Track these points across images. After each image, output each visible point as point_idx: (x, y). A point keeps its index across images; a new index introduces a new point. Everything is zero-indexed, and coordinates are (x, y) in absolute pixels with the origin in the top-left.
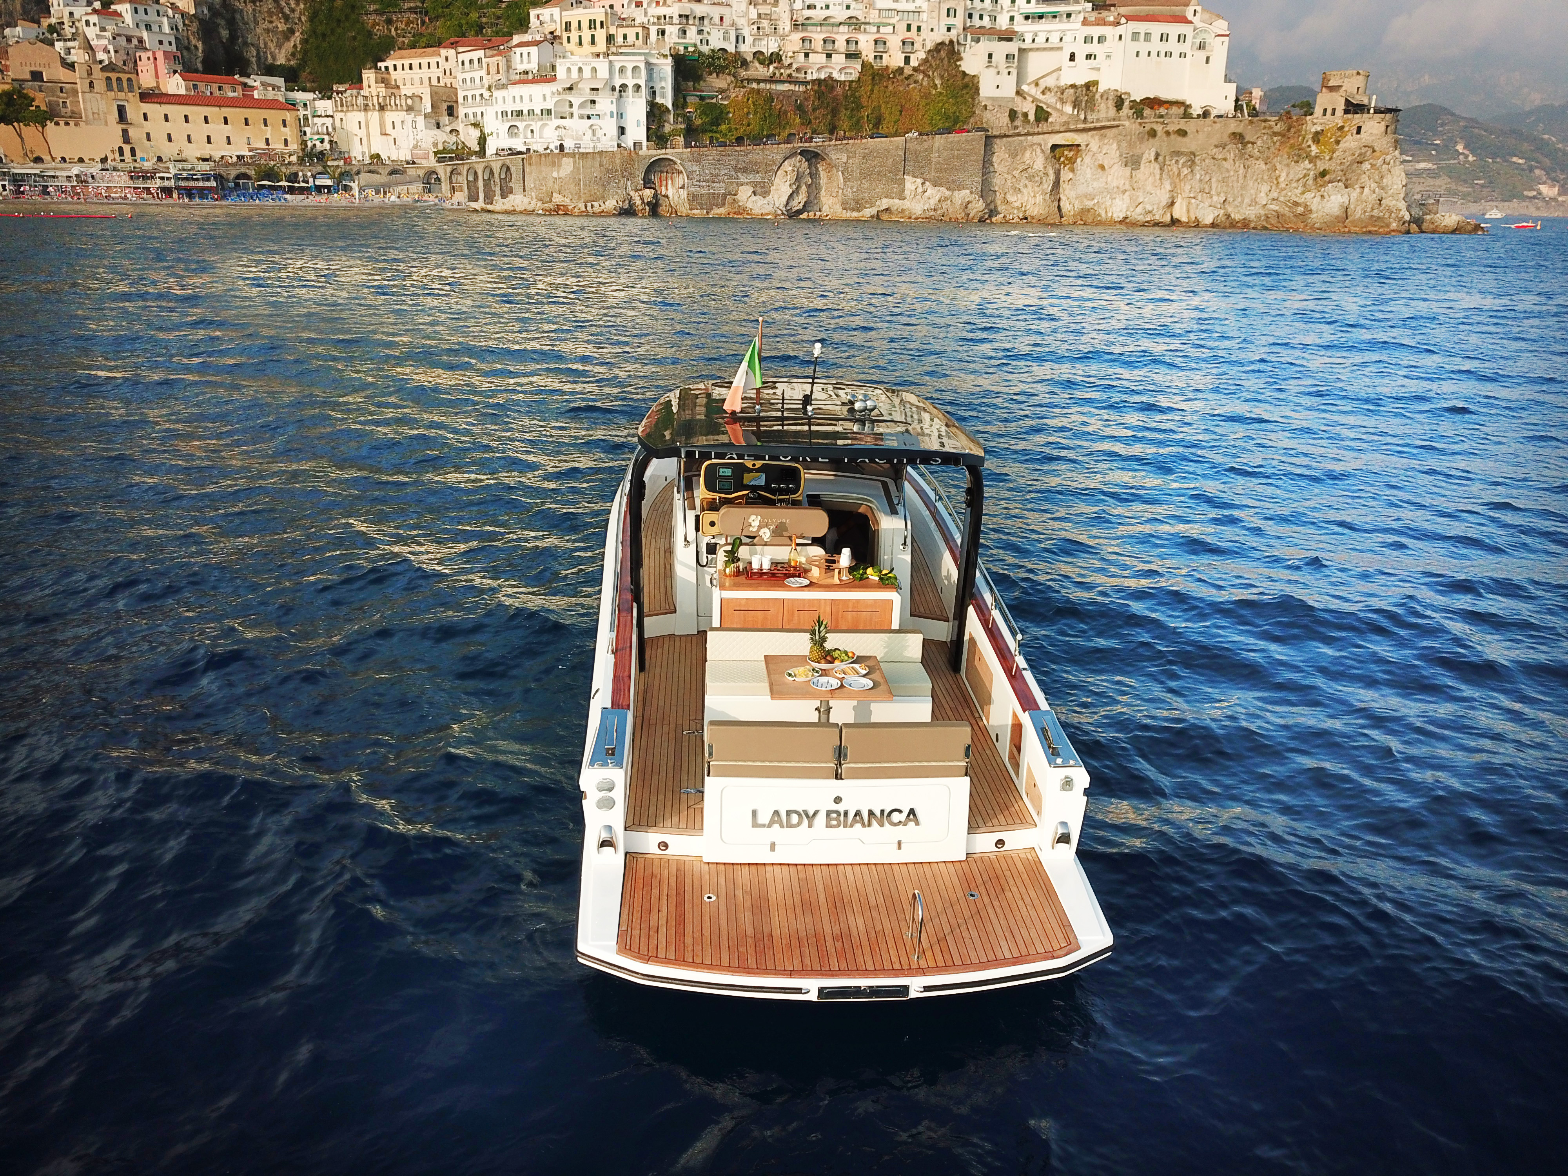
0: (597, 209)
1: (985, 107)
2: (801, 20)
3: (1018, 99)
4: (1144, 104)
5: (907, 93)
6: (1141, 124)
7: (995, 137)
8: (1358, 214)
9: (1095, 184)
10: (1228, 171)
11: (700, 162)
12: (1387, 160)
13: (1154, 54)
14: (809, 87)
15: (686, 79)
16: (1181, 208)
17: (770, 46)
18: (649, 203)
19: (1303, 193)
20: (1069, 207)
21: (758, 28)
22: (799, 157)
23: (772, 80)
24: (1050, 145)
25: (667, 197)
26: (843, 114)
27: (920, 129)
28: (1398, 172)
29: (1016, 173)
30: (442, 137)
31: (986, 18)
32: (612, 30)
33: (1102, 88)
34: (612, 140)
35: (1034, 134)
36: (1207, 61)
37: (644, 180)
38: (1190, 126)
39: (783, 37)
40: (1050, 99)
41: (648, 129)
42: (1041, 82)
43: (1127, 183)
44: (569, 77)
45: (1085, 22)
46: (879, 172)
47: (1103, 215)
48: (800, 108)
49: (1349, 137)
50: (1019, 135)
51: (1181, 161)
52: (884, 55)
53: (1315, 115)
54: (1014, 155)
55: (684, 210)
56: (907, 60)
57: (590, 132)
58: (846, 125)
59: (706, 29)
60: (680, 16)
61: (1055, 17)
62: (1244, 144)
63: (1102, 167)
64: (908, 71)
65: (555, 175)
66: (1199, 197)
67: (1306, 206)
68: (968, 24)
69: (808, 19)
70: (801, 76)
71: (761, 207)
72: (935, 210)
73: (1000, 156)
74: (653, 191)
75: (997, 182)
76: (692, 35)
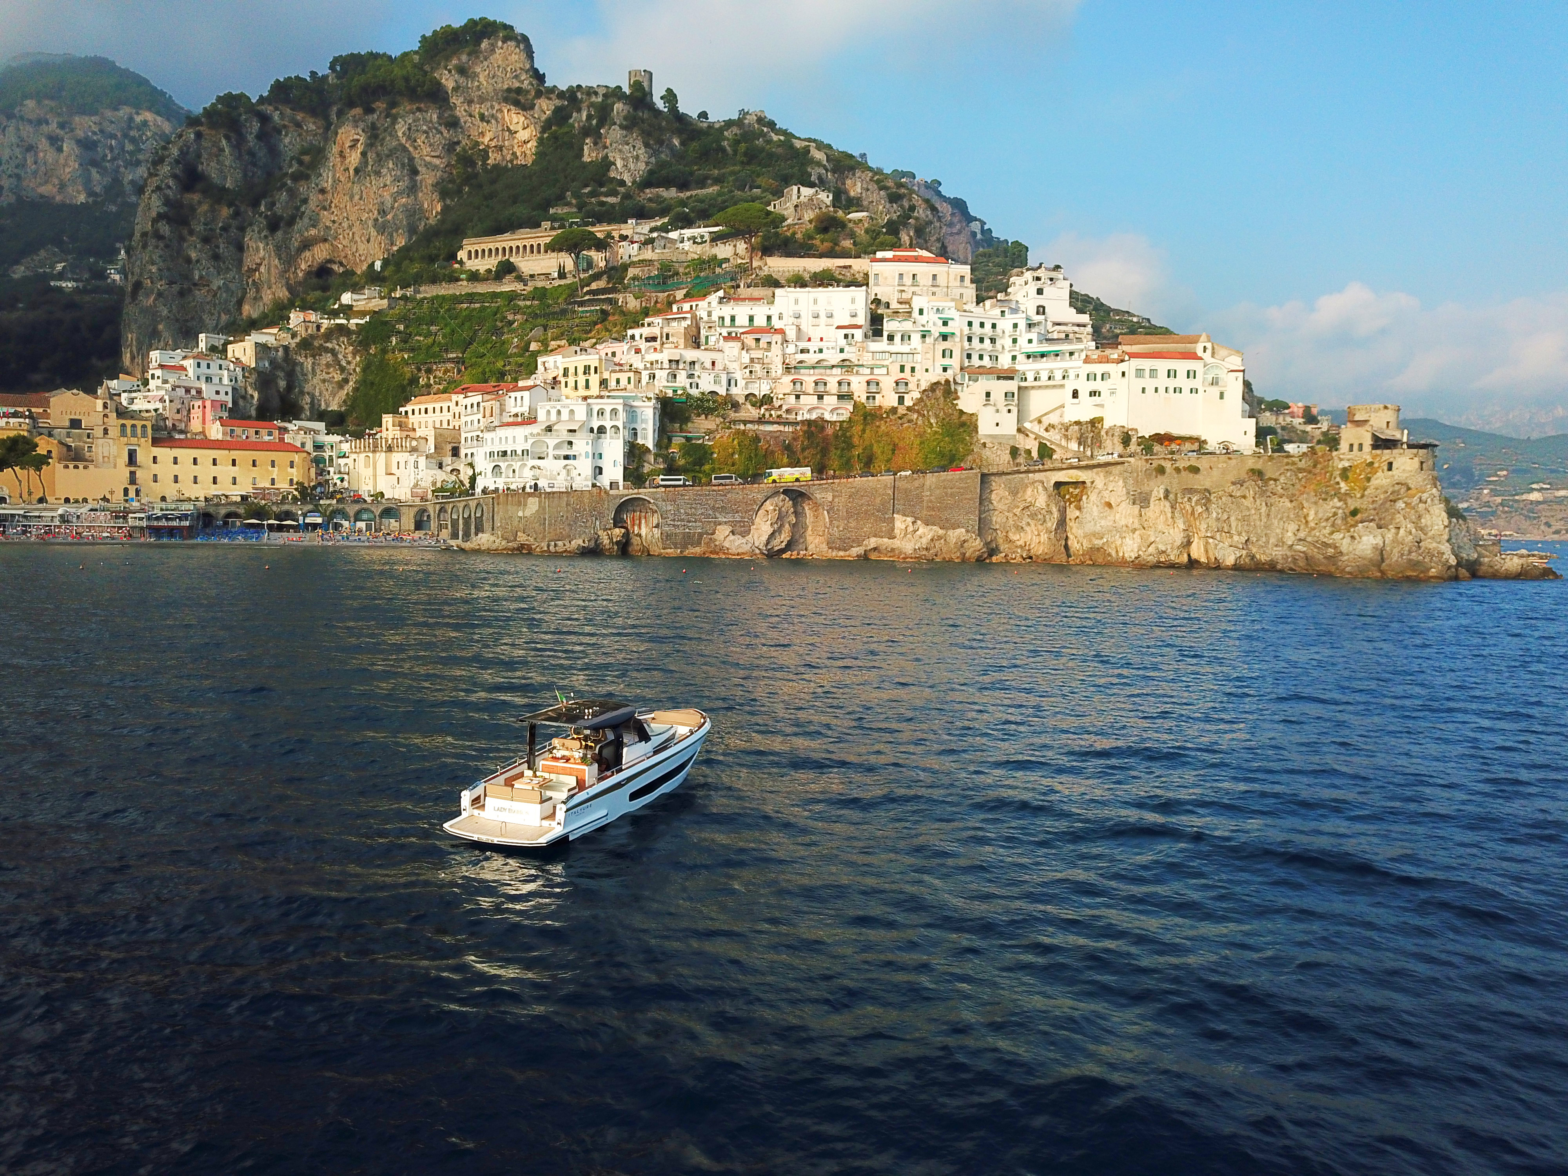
0: (560, 549)
1: (984, 444)
2: (793, 363)
3: (1020, 437)
4: (1153, 440)
5: (901, 432)
6: (1147, 460)
7: (993, 474)
8: (1395, 556)
9: (1103, 523)
10: (1248, 509)
11: (675, 501)
12: (1424, 498)
13: (1162, 390)
14: (798, 428)
15: (673, 420)
16: (1199, 548)
17: (762, 389)
18: (617, 543)
19: (1332, 533)
20: (1078, 546)
21: (751, 372)
22: (782, 496)
23: (761, 421)
24: (1053, 482)
25: (640, 535)
26: (834, 454)
27: (913, 468)
28: (1437, 511)
29: (1017, 511)
30: (441, 476)
31: (986, 358)
32: (606, 375)
33: (1107, 424)
34: (586, 479)
35: (1034, 472)
36: (1222, 396)
37: (614, 519)
38: (1203, 463)
39: (776, 380)
40: (1053, 438)
41: (625, 468)
42: (1044, 419)
43: (1136, 521)
44: (548, 419)
45: (1087, 360)
46: (866, 511)
47: (1114, 554)
48: (788, 448)
49: (1380, 474)
50: (1019, 472)
51: (1194, 499)
52: (877, 396)
53: (1342, 451)
54: (1014, 493)
55: (655, 550)
56: (901, 400)
57: (564, 472)
58: (836, 464)
59: (696, 374)
60: (670, 361)
61: (1057, 355)
62: (1266, 482)
63: (1109, 505)
64: (902, 410)
65: (520, 514)
66: (1218, 536)
67: (1336, 547)
68: (966, 364)
69: (801, 362)
70: (792, 417)
71: (739, 546)
72: (926, 549)
73: (999, 494)
74: (623, 530)
75: (997, 519)
76: (682, 380)
